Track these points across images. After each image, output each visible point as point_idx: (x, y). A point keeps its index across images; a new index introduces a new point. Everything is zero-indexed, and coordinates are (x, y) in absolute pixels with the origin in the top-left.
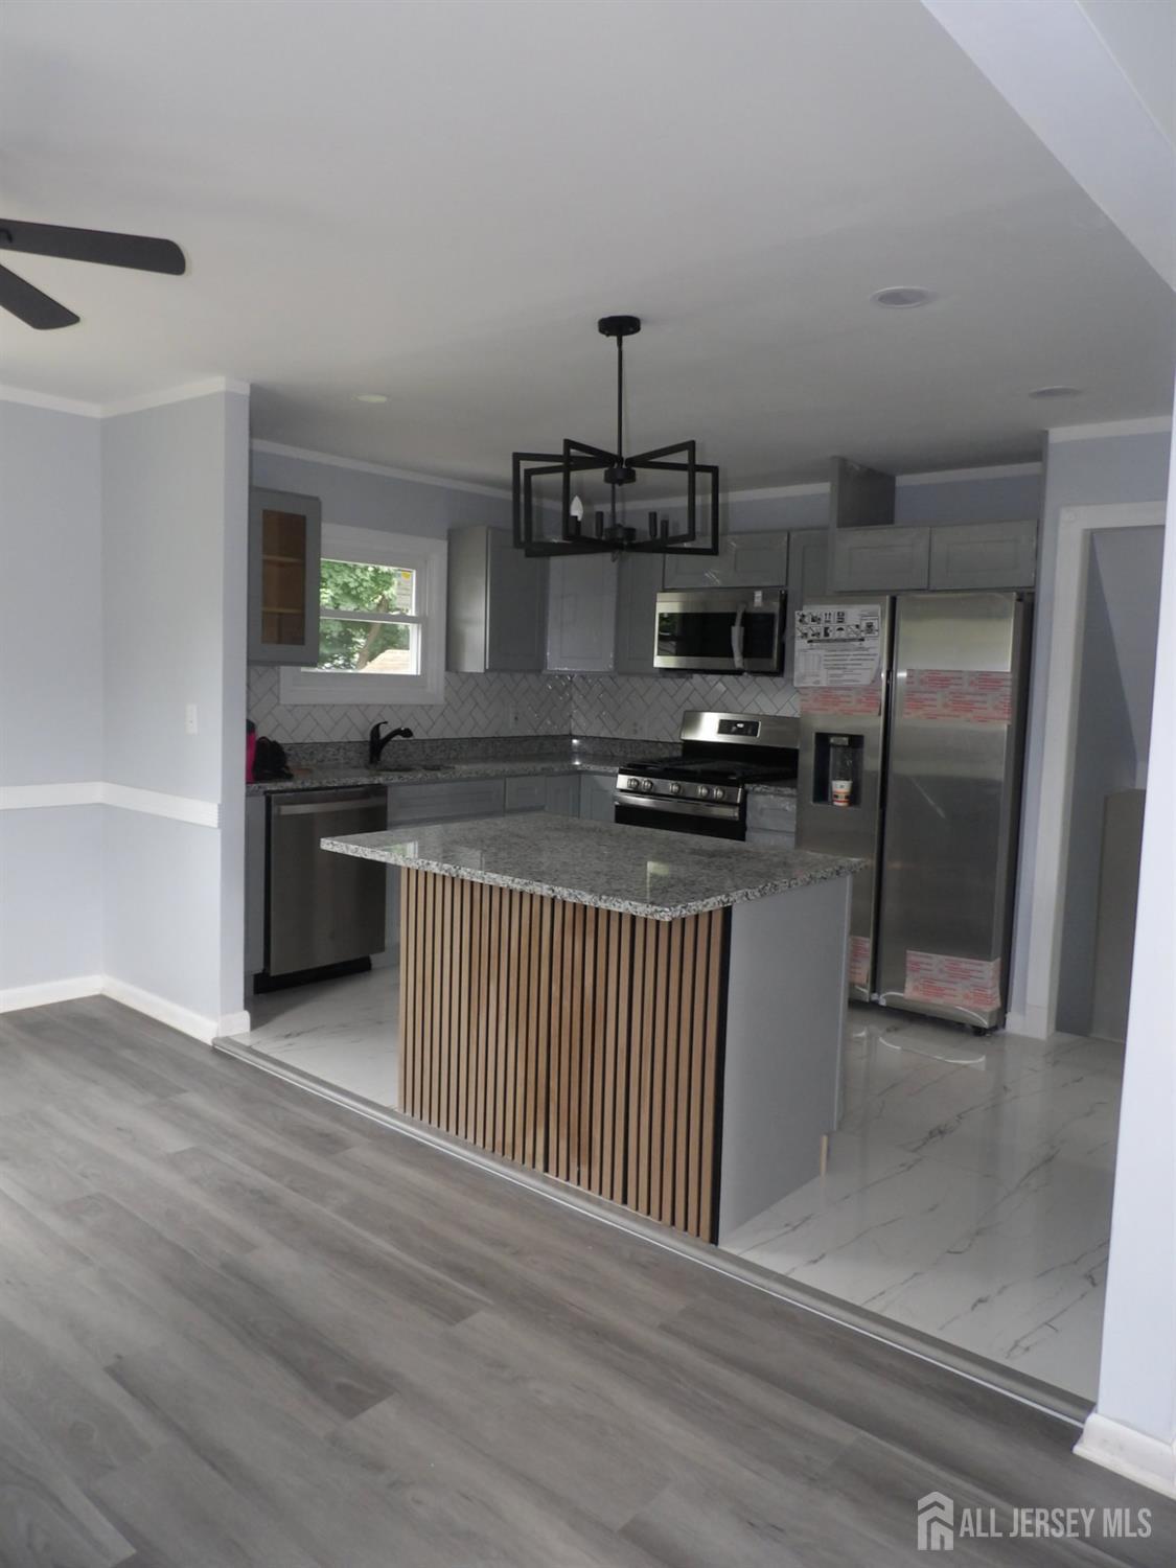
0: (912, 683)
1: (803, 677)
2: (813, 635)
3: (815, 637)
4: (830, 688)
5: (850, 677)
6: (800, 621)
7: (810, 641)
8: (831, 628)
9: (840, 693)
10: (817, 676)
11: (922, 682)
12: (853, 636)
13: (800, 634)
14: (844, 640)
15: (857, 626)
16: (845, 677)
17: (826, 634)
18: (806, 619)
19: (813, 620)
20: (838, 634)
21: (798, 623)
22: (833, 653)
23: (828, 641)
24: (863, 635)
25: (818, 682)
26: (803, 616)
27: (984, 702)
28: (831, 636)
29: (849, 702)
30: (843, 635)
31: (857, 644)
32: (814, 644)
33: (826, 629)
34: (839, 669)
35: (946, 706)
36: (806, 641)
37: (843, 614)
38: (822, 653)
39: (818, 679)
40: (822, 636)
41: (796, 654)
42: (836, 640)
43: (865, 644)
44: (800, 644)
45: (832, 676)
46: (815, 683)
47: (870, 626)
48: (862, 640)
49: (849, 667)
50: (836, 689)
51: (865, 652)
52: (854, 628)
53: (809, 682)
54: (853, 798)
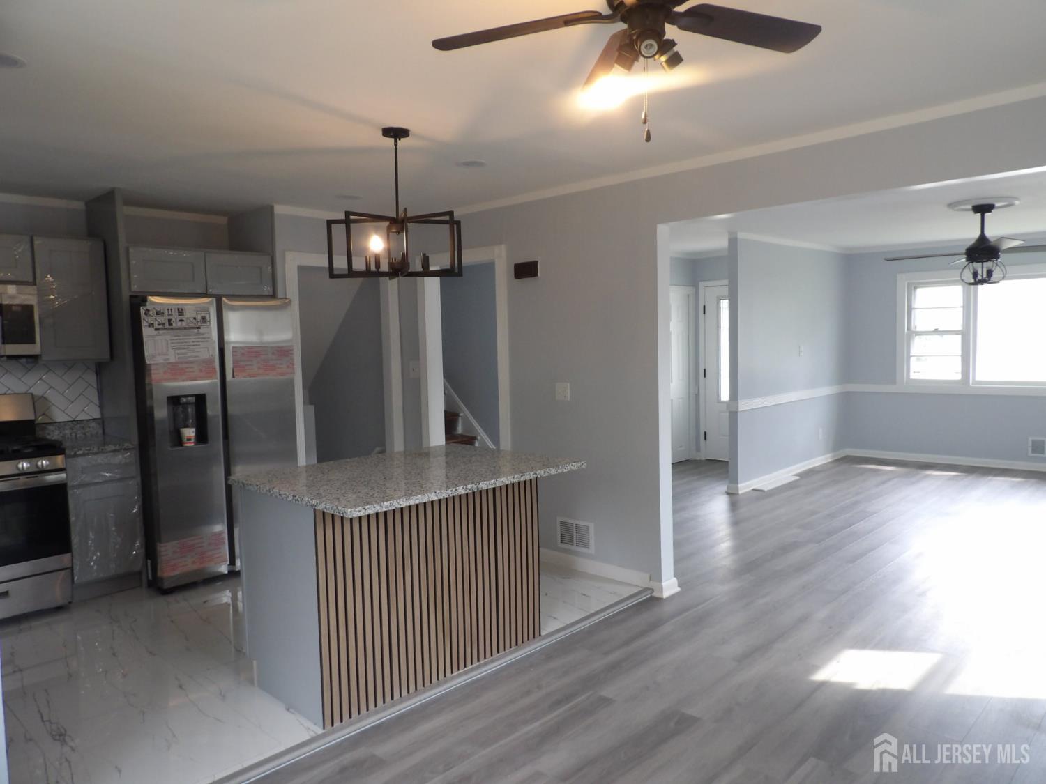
0: (236, 355)
1: (153, 356)
2: (159, 325)
3: (161, 327)
4: (177, 363)
5: (194, 354)
6: (145, 314)
7: (156, 330)
8: (173, 319)
9: (185, 366)
10: (168, 355)
11: (243, 354)
12: (191, 325)
13: (146, 324)
14: (185, 328)
15: (195, 319)
16: (189, 355)
17: (170, 324)
18: (151, 313)
19: (157, 313)
20: (179, 324)
21: (143, 316)
22: (177, 338)
23: (172, 329)
24: (199, 324)
25: (168, 359)
26: (148, 310)
27: (281, 364)
28: (174, 325)
29: (193, 372)
30: (184, 324)
31: (196, 330)
32: (161, 332)
33: (169, 320)
34: (184, 349)
35: (259, 368)
36: (153, 329)
37: (182, 310)
38: (168, 337)
39: (168, 357)
40: (167, 325)
41: (145, 340)
42: (179, 328)
43: (201, 331)
44: (147, 332)
45: (178, 354)
46: (165, 360)
47: (203, 319)
48: (199, 328)
49: (191, 347)
50: (182, 363)
51: (201, 336)
52: (192, 319)
53: (159, 360)
54: (202, 437)
